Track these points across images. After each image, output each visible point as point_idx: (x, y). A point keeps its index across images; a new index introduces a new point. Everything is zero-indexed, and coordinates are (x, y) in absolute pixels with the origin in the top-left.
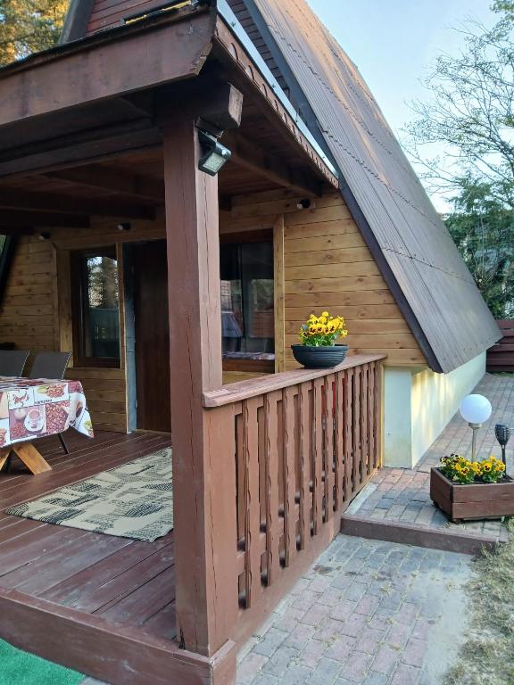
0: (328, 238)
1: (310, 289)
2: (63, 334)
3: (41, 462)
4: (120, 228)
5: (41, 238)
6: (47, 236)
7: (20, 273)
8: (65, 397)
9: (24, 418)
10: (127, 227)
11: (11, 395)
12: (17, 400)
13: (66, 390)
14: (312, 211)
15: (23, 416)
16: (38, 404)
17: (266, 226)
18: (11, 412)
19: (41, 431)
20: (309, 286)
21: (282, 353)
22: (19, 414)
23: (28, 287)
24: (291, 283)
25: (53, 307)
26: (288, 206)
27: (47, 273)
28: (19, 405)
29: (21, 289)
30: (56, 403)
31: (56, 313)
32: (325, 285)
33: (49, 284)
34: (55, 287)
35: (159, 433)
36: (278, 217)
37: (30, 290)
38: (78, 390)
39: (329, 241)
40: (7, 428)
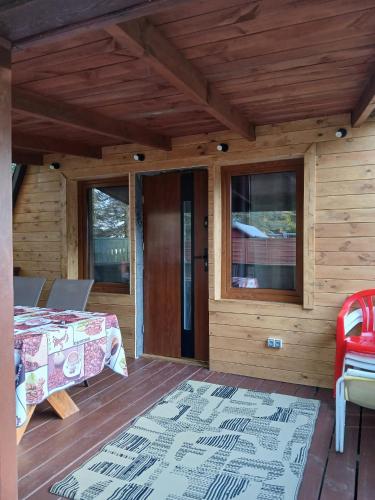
0: (367, 168)
1: (346, 219)
2: (70, 260)
3: (70, 404)
4: (136, 158)
5: (52, 167)
6: (57, 166)
7: (28, 201)
8: (102, 334)
9: (63, 363)
10: (142, 157)
11: (51, 337)
12: (57, 342)
13: (103, 326)
14: (348, 140)
15: (61, 360)
16: (76, 344)
17: (295, 155)
18: (50, 356)
19: (78, 376)
20: (346, 216)
21: (312, 284)
22: (58, 359)
23: (35, 215)
24: (323, 213)
25: (61, 233)
26: (320, 135)
27: (56, 202)
28: (58, 348)
29: (29, 217)
30: (94, 341)
31: (64, 239)
32: (362, 215)
33: (57, 212)
34: (64, 215)
35: (169, 359)
36: (309, 146)
37: (37, 218)
38: (113, 325)
39: (369, 171)
40: (46, 378)
